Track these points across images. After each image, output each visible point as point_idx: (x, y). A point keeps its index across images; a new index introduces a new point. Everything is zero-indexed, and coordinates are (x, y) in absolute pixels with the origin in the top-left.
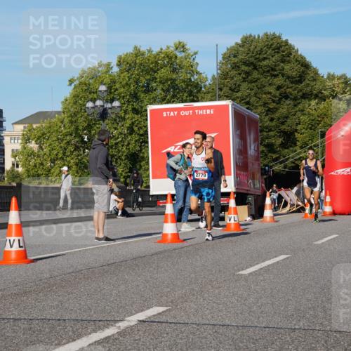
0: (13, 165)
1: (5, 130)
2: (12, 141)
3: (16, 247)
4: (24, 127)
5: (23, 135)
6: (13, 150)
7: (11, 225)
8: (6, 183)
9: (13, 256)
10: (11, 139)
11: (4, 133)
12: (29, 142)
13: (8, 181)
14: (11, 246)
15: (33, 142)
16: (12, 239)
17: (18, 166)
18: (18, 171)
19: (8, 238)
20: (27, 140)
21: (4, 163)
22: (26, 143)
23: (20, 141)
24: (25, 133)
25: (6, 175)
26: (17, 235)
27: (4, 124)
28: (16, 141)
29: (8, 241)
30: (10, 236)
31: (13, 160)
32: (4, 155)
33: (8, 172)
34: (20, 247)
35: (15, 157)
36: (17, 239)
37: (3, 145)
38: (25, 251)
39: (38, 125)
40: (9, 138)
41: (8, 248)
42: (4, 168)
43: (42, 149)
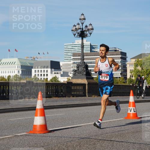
0: (131, 76)
1: (127, 61)
2: (130, 66)
3: (132, 112)
4: (136, 60)
5: (135, 63)
6: (130, 70)
7: (130, 102)
8: (127, 84)
9: (131, 115)
10: (130, 65)
11: (127, 63)
12: (137, 67)
13: (128, 83)
14: (131, 111)
15: (139, 66)
16: (131, 108)
17: (132, 77)
18: (132, 79)
19: (129, 108)
20: (136, 65)
21: (126, 75)
22: (136, 67)
23: (133, 66)
24: (136, 62)
25: (127, 80)
26: (133, 107)
27: (127, 59)
28: (132, 66)
29: (129, 109)
30: (130, 107)
31: (131, 74)
32: (127, 72)
33: (128, 79)
34: (134, 112)
35: (131, 73)
36: (133, 108)
37: (127, 68)
38: (136, 113)
39: (141, 59)
40: (129, 65)
41: (129, 112)
42: (127, 78)
43: (143, 70)
